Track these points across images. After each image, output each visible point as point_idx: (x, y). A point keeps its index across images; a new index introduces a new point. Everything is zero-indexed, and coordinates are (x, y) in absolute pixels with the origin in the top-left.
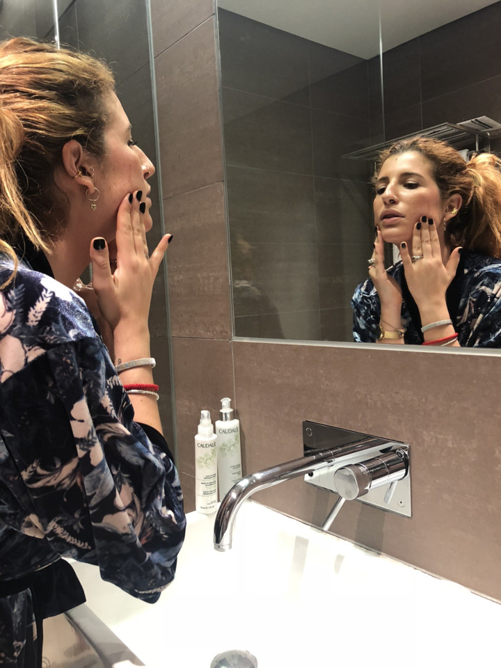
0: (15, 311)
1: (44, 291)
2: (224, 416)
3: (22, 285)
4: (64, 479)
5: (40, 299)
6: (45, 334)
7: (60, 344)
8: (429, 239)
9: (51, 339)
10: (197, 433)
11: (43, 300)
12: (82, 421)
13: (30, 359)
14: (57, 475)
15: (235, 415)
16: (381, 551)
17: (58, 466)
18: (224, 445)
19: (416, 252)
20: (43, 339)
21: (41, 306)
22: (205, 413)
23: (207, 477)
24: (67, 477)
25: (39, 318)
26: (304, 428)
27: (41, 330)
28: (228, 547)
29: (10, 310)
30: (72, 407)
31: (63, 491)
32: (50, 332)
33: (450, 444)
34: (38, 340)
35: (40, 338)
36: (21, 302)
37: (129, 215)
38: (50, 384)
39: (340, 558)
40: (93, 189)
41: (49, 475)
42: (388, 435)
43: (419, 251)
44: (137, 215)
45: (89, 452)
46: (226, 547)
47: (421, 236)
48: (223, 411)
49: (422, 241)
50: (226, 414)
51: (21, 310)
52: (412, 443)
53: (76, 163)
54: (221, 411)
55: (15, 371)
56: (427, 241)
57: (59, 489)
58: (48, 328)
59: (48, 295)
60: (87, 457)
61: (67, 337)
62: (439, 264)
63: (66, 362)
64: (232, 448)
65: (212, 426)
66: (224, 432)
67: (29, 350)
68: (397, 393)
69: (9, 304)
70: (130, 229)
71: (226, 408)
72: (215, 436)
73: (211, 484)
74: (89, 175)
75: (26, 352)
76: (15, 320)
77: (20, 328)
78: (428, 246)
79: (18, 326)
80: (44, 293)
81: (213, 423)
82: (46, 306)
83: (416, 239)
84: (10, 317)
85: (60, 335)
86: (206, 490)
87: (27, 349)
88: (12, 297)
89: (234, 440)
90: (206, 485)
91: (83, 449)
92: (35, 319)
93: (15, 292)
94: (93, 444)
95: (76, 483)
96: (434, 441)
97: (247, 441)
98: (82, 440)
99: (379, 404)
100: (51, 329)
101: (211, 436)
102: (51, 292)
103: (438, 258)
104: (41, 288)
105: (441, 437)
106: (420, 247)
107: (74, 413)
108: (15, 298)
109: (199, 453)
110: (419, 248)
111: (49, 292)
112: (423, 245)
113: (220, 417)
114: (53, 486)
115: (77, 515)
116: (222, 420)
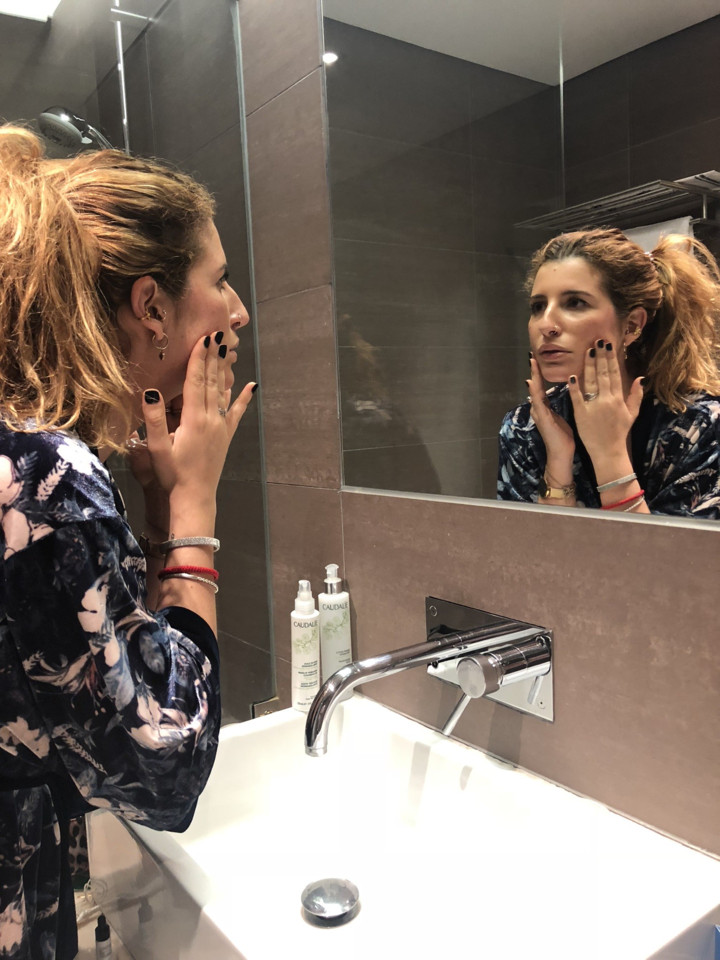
0: (23, 483)
1: (60, 461)
2: (329, 587)
3: (35, 452)
4: (71, 681)
5: (54, 470)
6: (55, 511)
7: (72, 523)
8: (606, 370)
9: (62, 516)
10: (293, 609)
11: (56, 472)
12: (95, 612)
13: (35, 538)
14: (62, 675)
15: (343, 586)
16: (517, 763)
17: (64, 665)
18: (328, 624)
19: (590, 387)
20: (52, 516)
21: (54, 478)
22: (304, 583)
23: (306, 665)
24: (75, 678)
25: (50, 493)
26: (427, 607)
27: (51, 506)
28: (322, 751)
29: (17, 480)
30: (83, 596)
31: (71, 695)
32: (62, 509)
33: (599, 632)
34: (47, 517)
35: (49, 515)
36: (31, 474)
37: (203, 362)
38: (58, 569)
39: (467, 771)
40: (161, 335)
41: (55, 674)
42: (526, 619)
43: (594, 387)
44: (214, 362)
45: (103, 649)
46: (320, 752)
47: (595, 365)
48: (328, 581)
49: (597, 373)
50: (331, 585)
51: (30, 482)
52: (554, 628)
53: (147, 303)
54: (326, 581)
55: (17, 550)
56: (604, 373)
57: (65, 692)
58: (60, 504)
59: (63, 467)
60: (101, 656)
61: (81, 515)
62: (619, 403)
63: (78, 543)
64: (339, 629)
65: (313, 600)
66: (329, 607)
67: (36, 528)
68: (537, 565)
69: (18, 475)
70: (201, 379)
71: (332, 578)
72: (316, 613)
73: (311, 673)
74: (160, 318)
75: (31, 530)
76: (22, 493)
77: (29, 504)
78: (607, 379)
79: (26, 500)
80: (59, 464)
81: (315, 596)
82: (59, 479)
83: (589, 370)
84: (17, 488)
85: (72, 513)
86: (305, 681)
87: (33, 526)
88: (22, 466)
89: (341, 619)
90: (305, 674)
91: (97, 646)
92: (45, 493)
93: (26, 461)
94: (107, 640)
95: (85, 686)
96: (580, 626)
97: (358, 620)
98: (94, 635)
99: (516, 579)
100: (63, 505)
101: (311, 612)
102: (68, 463)
103: (619, 394)
104: (57, 457)
105: (588, 622)
106: (596, 381)
107: (85, 603)
108: (25, 467)
109: (297, 634)
110: (593, 383)
111: (64, 463)
112: (599, 378)
113: (325, 588)
114: (59, 687)
115: (87, 728)
116: (326, 592)
